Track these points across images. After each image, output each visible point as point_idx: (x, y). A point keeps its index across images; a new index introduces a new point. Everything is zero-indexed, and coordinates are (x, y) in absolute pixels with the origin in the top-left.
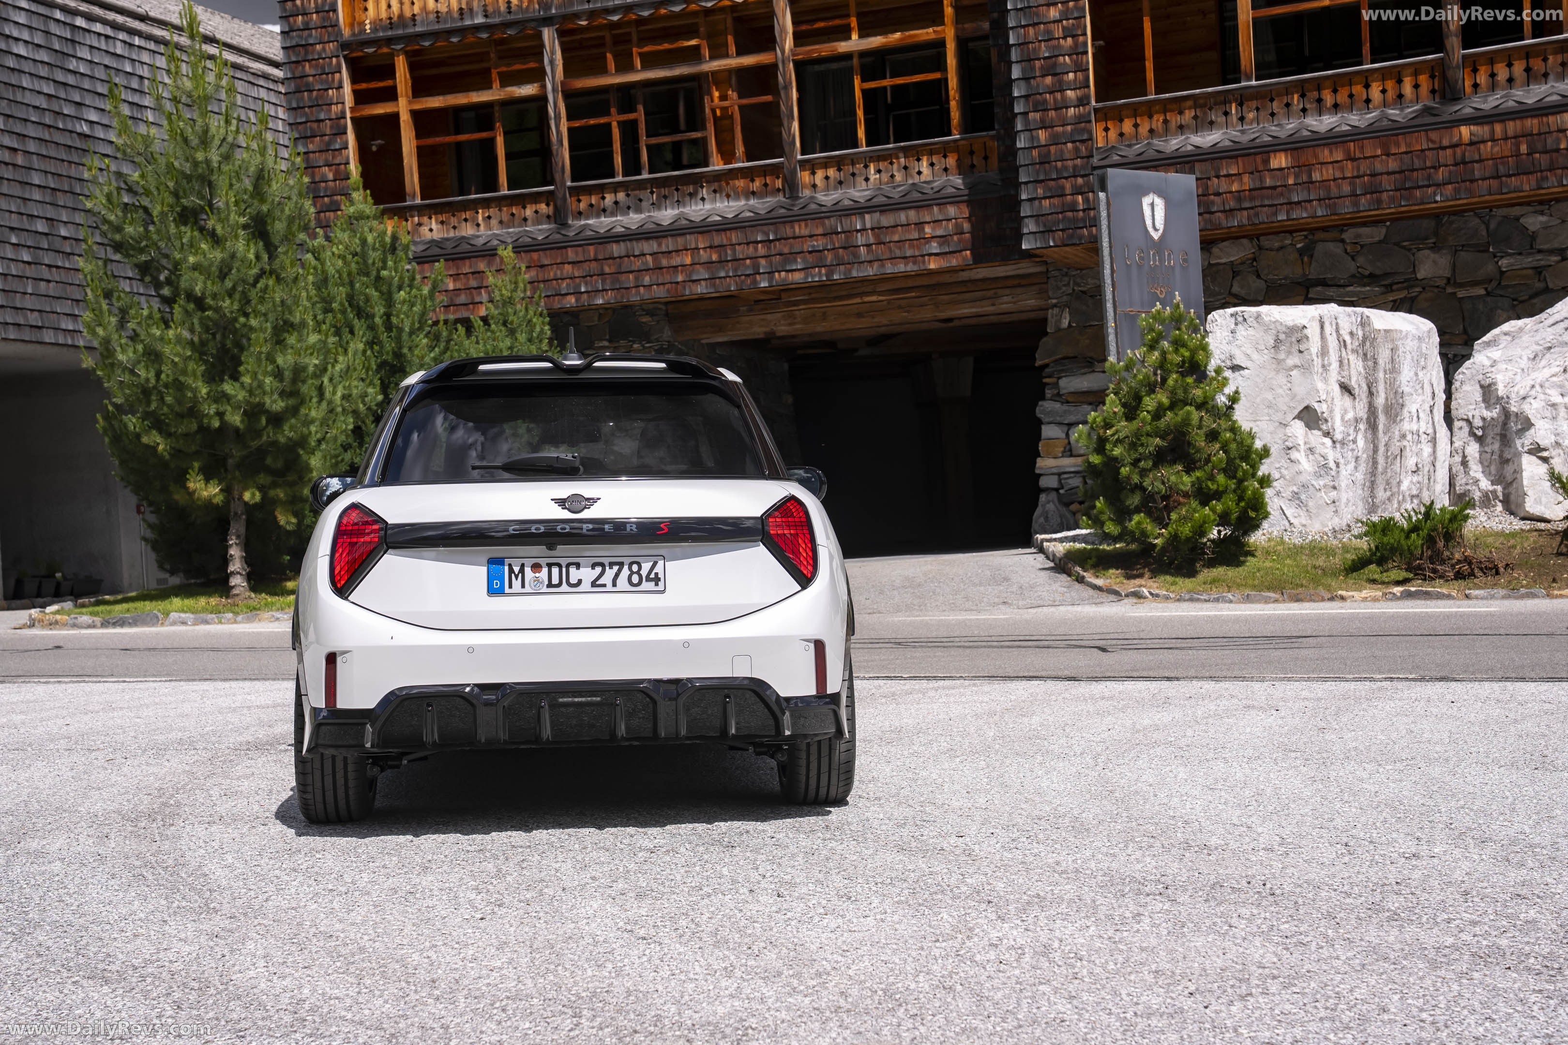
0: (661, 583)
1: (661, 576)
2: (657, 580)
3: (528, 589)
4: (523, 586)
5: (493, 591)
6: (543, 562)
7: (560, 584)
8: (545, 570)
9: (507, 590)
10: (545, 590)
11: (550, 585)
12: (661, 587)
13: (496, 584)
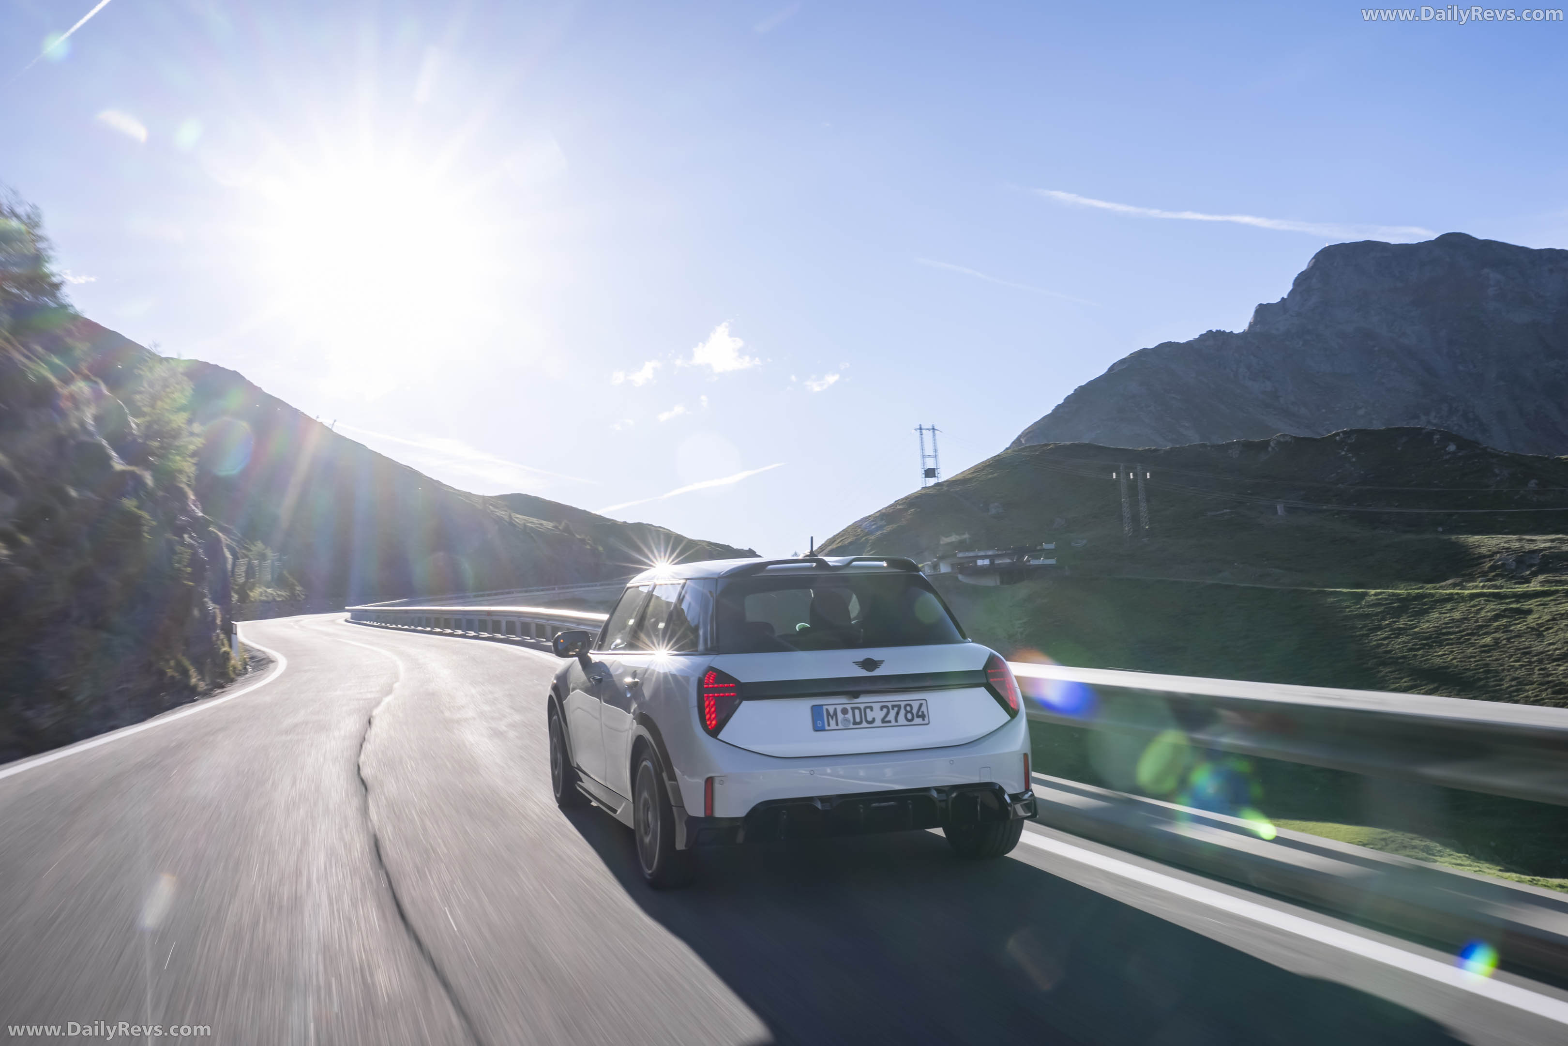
0: (926, 719)
1: (926, 713)
2: (923, 716)
3: (840, 726)
4: (837, 724)
5: (818, 728)
6: (848, 707)
7: (861, 723)
8: (850, 711)
9: (827, 728)
10: (852, 726)
11: (855, 723)
12: (926, 721)
13: (819, 724)
